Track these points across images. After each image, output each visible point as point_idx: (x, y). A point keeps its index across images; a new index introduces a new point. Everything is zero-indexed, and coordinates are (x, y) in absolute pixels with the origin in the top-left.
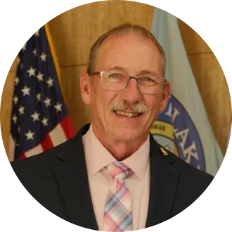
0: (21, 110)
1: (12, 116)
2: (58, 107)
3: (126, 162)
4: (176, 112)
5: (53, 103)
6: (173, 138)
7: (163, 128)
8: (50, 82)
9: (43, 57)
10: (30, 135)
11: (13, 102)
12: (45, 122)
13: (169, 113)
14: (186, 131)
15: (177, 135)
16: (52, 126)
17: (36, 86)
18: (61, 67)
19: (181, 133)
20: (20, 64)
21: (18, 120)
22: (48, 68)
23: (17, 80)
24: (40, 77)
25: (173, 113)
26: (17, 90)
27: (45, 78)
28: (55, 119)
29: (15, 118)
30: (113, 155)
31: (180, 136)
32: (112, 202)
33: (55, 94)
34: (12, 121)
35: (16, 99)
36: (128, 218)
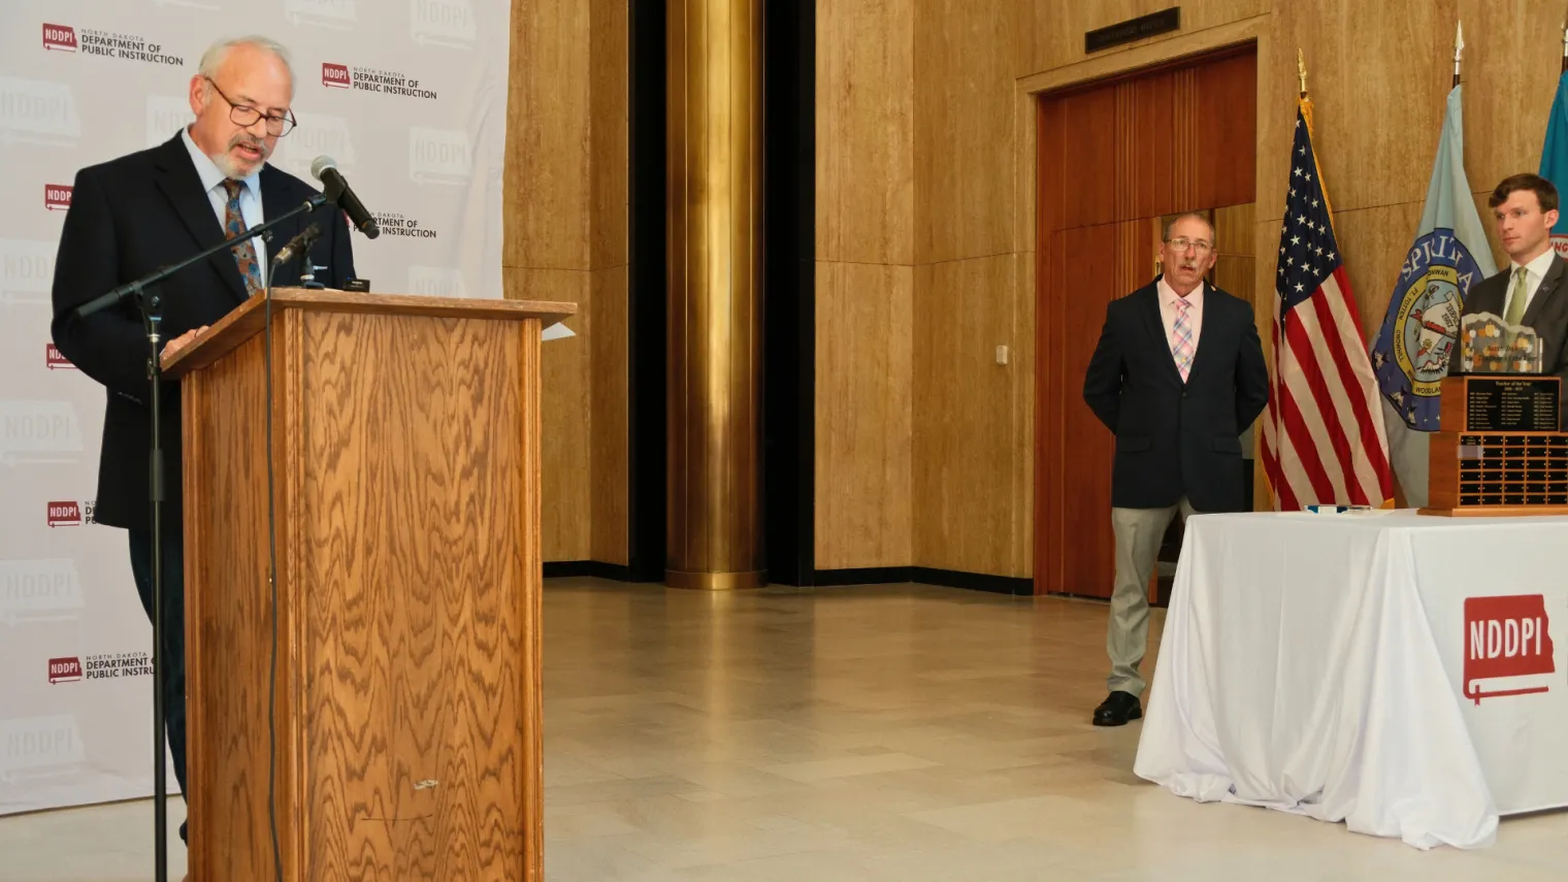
0: (1290, 261)
1: (1279, 268)
2: (1331, 256)
3: (1186, 298)
4: (1460, 255)
5: (1325, 252)
6: (1456, 283)
7: (1447, 274)
8: (1322, 230)
9: (1315, 203)
10: (1299, 287)
11: (1280, 252)
12: (1316, 272)
13: (1452, 257)
14: (1470, 275)
15: (1460, 279)
16: (1324, 276)
17: (1307, 233)
18: (1333, 212)
19: (1464, 277)
20: (1289, 212)
21: (1284, 272)
22: (1320, 215)
23: (1285, 229)
24: (1311, 225)
25: (1456, 257)
26: (1285, 240)
27: (1317, 226)
28: (1327, 268)
29: (1282, 271)
30: (1179, 294)
31: (1463, 281)
32: (1178, 324)
33: (1328, 242)
34: (1279, 273)
35: (1283, 250)
36: (1189, 333)
